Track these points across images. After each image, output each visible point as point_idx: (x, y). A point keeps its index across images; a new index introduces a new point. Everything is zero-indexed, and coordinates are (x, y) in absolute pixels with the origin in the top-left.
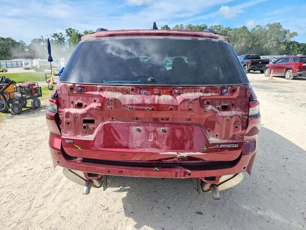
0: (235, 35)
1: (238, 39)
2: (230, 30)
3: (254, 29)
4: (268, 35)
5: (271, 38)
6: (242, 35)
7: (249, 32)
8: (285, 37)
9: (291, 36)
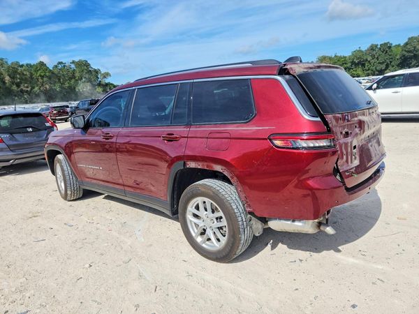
0: (31, 74)
1: (38, 79)
2: (22, 66)
3: (56, 66)
4: (77, 75)
5: (82, 79)
6: (42, 74)
7: (50, 70)
8: (98, 78)
9: (105, 77)
